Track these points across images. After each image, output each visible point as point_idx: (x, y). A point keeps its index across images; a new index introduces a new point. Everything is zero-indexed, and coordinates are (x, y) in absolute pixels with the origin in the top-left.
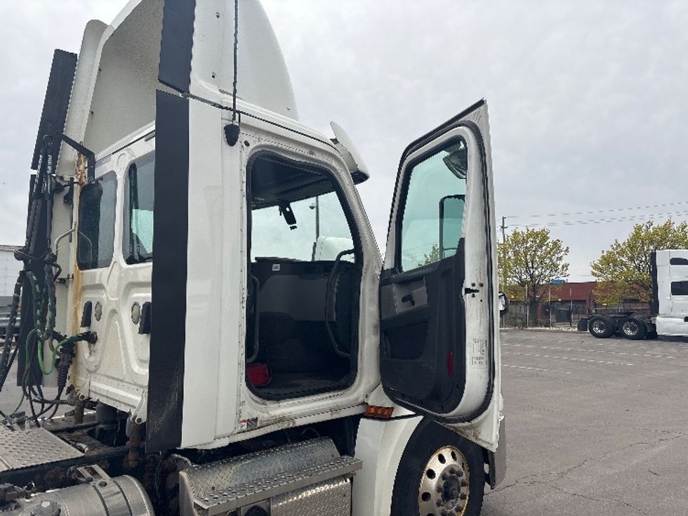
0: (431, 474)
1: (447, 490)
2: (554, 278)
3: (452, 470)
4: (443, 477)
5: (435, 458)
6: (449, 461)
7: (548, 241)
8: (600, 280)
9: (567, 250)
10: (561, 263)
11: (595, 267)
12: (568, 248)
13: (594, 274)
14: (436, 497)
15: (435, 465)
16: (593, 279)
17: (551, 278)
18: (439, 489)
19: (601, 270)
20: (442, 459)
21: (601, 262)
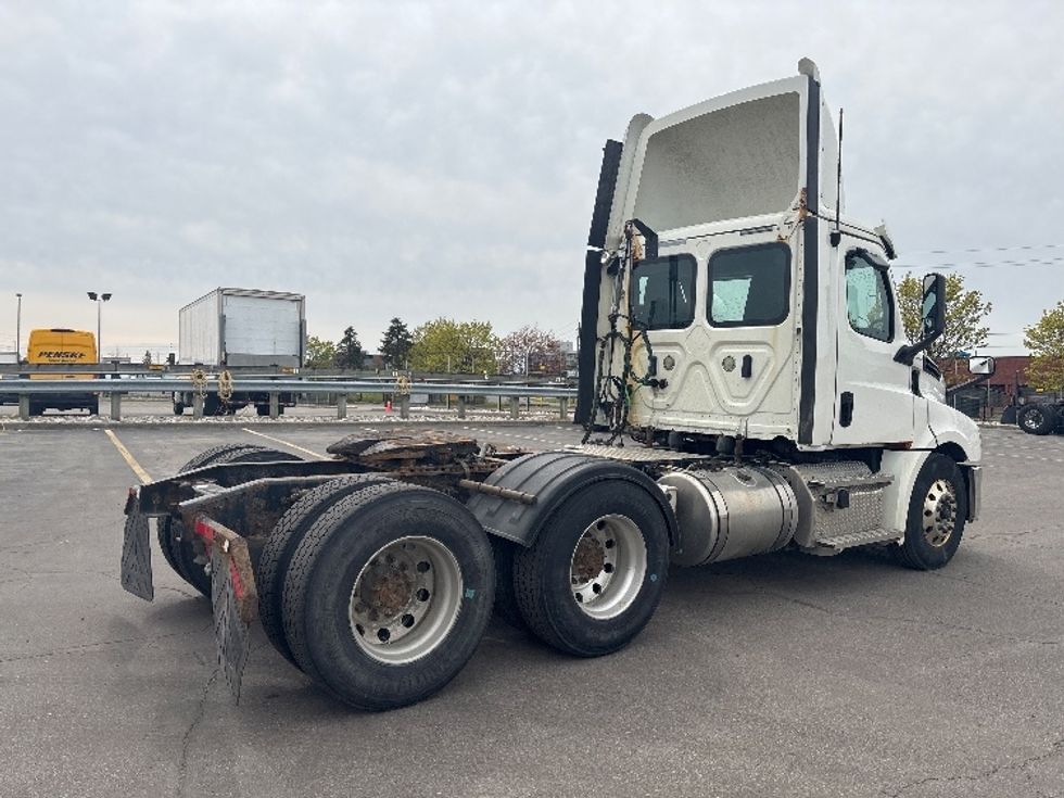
0: (932, 498)
1: (943, 512)
2: (963, 349)
3: (948, 498)
4: (941, 501)
5: (934, 486)
6: (945, 490)
7: (959, 294)
8: (1037, 353)
9: (989, 307)
10: (978, 327)
11: (1031, 333)
12: (990, 304)
13: (1028, 344)
14: (936, 515)
15: (934, 490)
16: (1026, 352)
17: (958, 349)
18: (938, 509)
19: (1040, 339)
20: (939, 488)
21: (1041, 326)
